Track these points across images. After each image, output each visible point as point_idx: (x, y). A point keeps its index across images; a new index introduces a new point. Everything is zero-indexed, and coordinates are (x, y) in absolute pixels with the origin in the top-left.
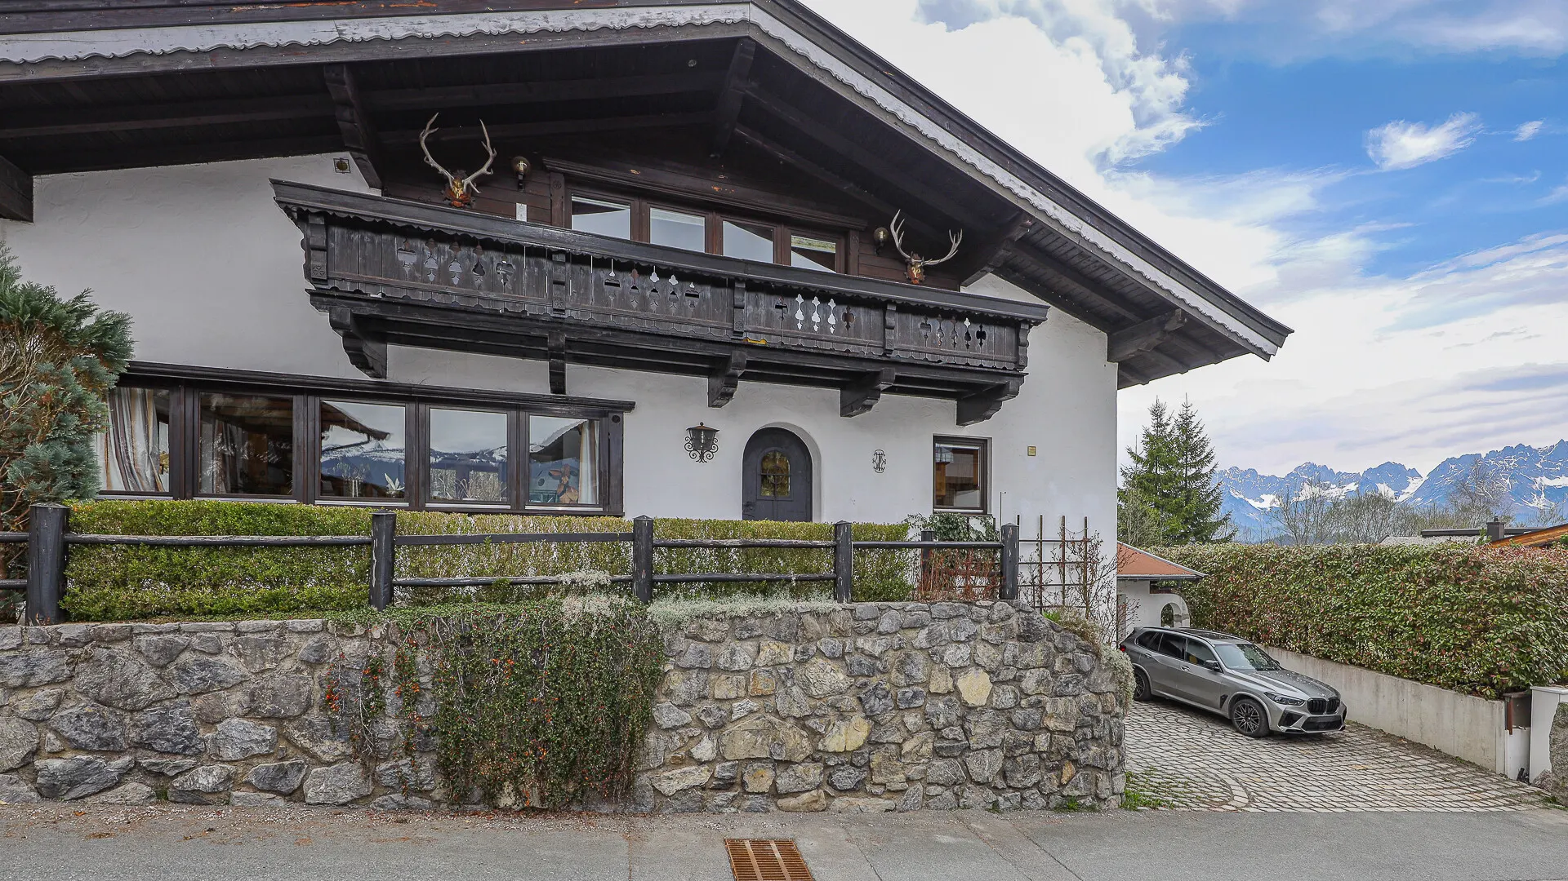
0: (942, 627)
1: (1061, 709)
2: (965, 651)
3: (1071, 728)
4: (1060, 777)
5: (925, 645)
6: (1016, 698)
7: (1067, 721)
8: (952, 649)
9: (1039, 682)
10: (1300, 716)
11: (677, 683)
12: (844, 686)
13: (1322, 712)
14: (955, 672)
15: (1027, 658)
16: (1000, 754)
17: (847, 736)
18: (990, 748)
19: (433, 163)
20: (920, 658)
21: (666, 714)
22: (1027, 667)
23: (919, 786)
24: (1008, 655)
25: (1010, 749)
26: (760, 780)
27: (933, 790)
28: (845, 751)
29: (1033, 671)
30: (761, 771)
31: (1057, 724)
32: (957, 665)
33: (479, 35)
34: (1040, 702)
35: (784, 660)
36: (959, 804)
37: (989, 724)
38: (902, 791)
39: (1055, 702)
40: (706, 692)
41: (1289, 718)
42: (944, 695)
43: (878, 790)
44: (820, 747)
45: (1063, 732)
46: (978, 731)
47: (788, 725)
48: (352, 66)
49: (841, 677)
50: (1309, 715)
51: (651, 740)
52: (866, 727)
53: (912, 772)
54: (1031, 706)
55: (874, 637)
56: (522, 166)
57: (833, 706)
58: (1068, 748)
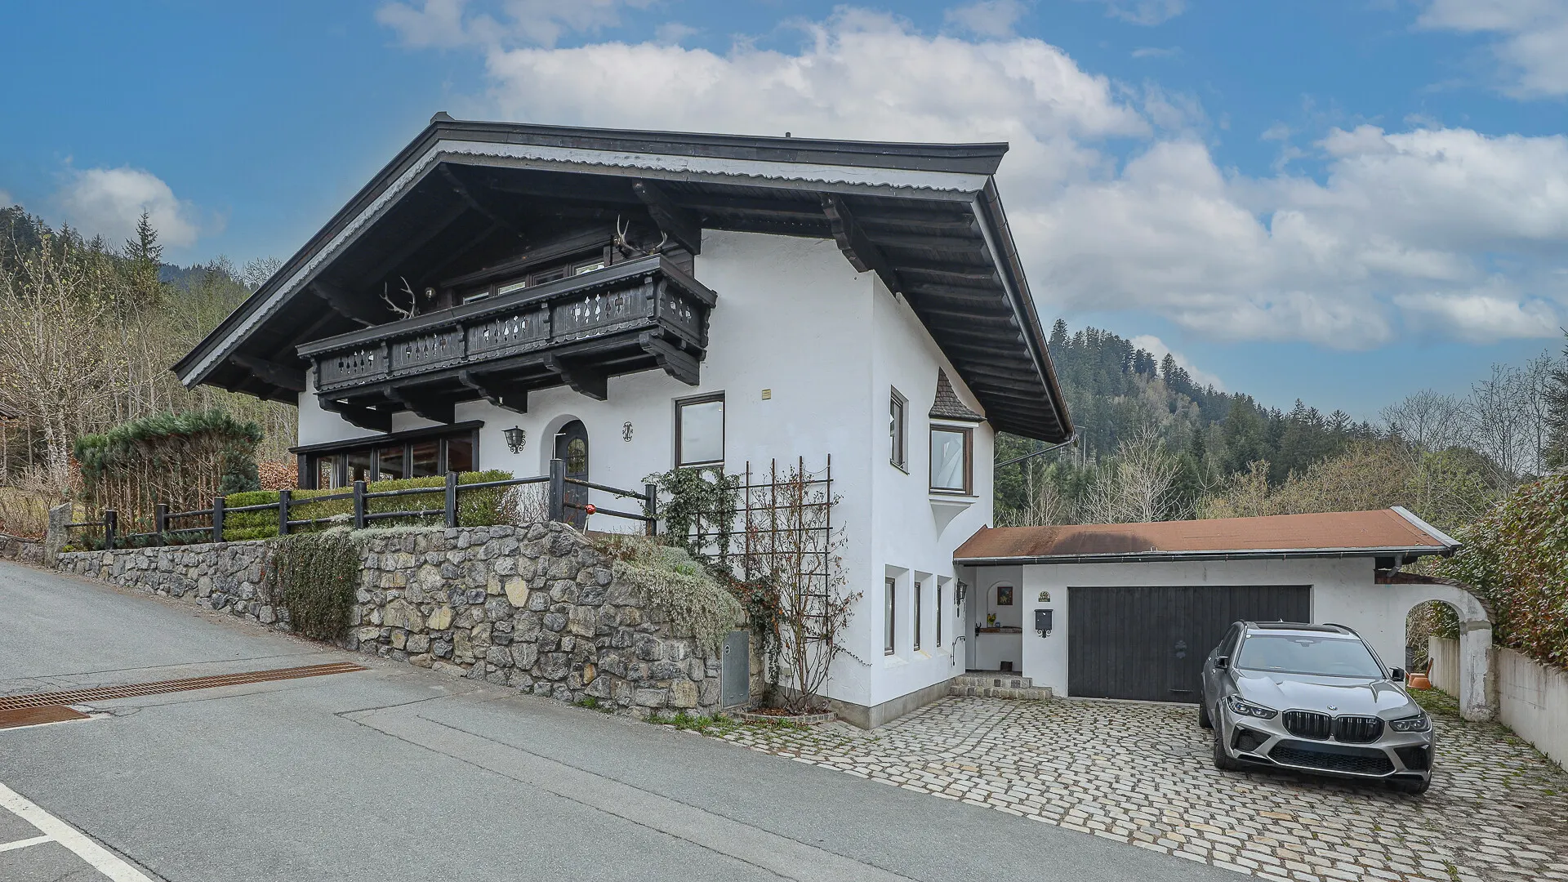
0: (495, 544)
1: (581, 616)
2: (509, 562)
3: (591, 634)
4: (582, 676)
5: (483, 557)
6: (545, 602)
7: (587, 628)
8: (500, 561)
9: (564, 591)
10: (1267, 736)
11: (367, 577)
12: (439, 585)
13: (1326, 737)
14: (503, 579)
15: (553, 571)
16: (534, 647)
17: (440, 619)
18: (529, 642)
19: (396, 309)
20: (481, 566)
21: (362, 595)
22: (554, 578)
23: (482, 663)
24: (540, 567)
25: (542, 646)
26: (399, 641)
27: (491, 668)
28: (439, 630)
29: (559, 581)
30: (399, 635)
31: (579, 630)
32: (503, 574)
33: (347, 238)
34: (565, 608)
35: (409, 565)
36: (507, 683)
37: (527, 622)
38: (472, 664)
39: (576, 610)
40: (378, 583)
41: (1246, 737)
42: (496, 596)
43: (458, 661)
44: (427, 625)
45: (583, 637)
46: (520, 627)
47: (412, 607)
48: (315, 279)
49: (438, 578)
50: (1285, 735)
51: (356, 609)
52: (450, 615)
53: (477, 652)
54: (558, 611)
55: (455, 551)
56: (430, 293)
57: (432, 597)
58: (589, 652)
